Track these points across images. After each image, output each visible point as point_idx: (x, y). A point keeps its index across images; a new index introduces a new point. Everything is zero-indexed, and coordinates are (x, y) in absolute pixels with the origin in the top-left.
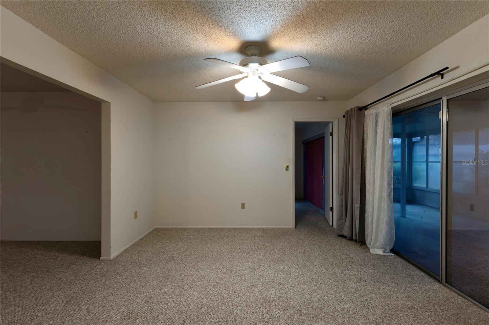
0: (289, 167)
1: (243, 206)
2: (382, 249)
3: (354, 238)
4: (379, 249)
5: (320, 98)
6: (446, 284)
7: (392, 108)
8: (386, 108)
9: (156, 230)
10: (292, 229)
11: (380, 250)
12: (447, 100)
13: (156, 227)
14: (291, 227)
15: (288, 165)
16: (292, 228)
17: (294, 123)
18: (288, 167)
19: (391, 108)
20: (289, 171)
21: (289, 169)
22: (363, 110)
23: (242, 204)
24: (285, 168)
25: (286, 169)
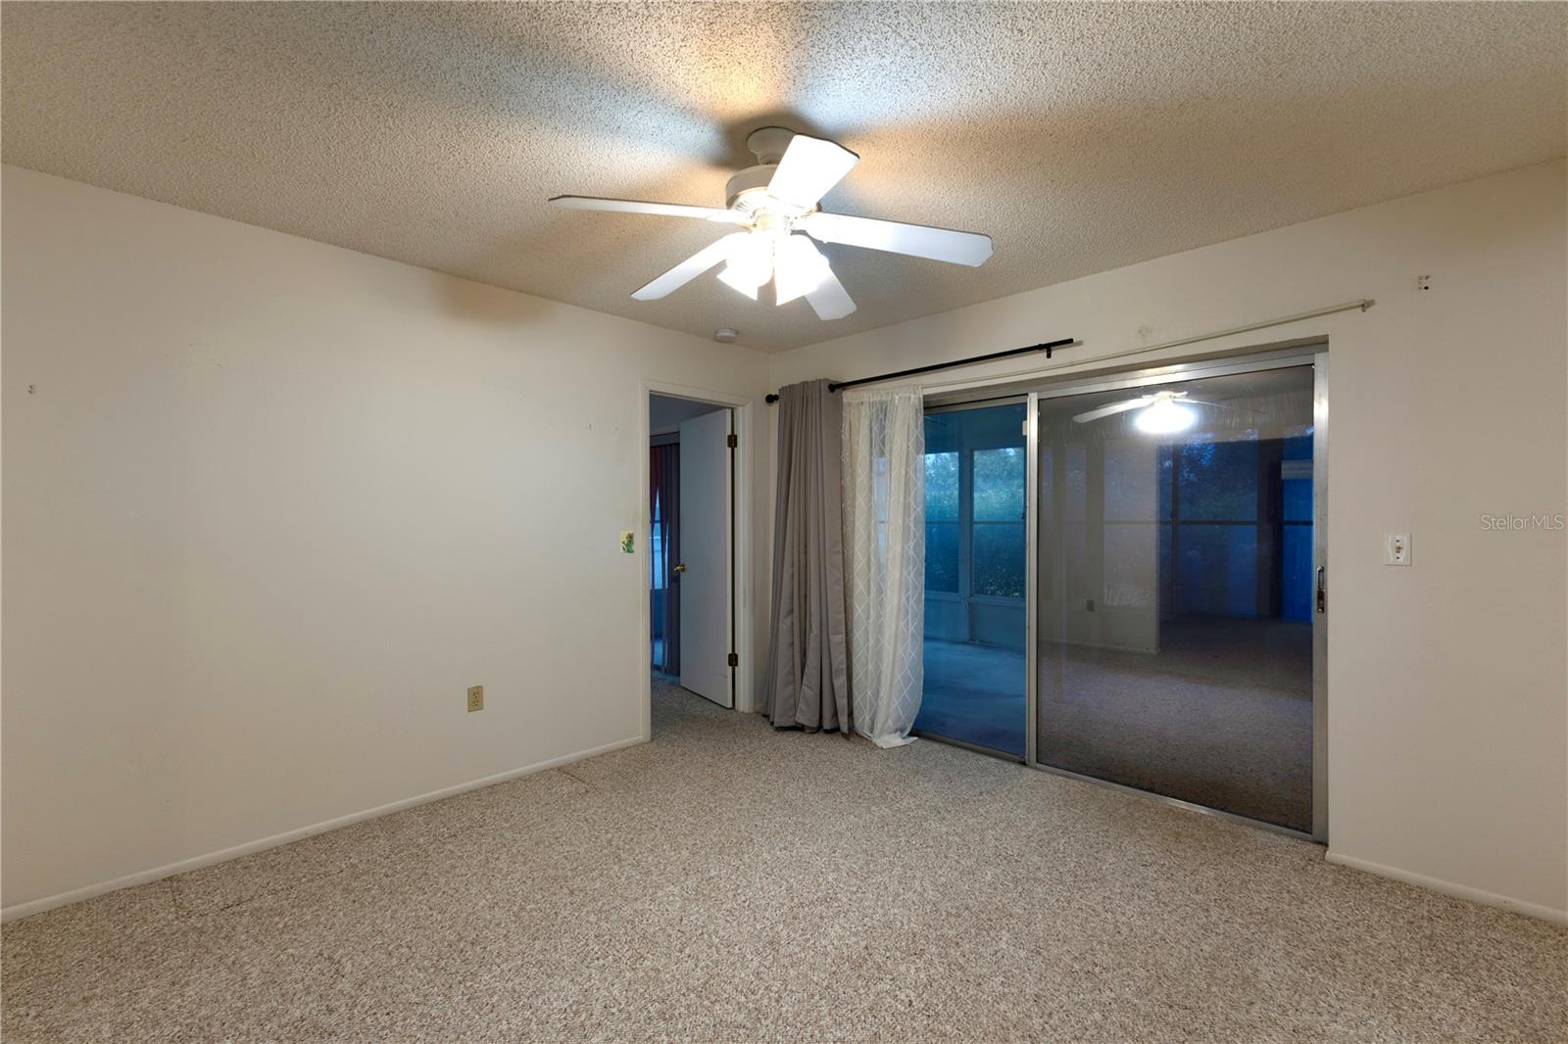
0: (635, 538)
1: (475, 699)
2: (895, 732)
3: (827, 725)
4: (891, 733)
5: (728, 334)
6: (1039, 765)
7: (925, 397)
8: (913, 396)
10: (643, 743)
11: (893, 735)
12: (1039, 400)
14: (641, 737)
15: (631, 532)
16: (645, 741)
17: (648, 396)
18: (630, 537)
19: (921, 396)
20: (632, 552)
21: (634, 547)
22: (837, 391)
23: (469, 690)
24: (623, 543)
25: (627, 545)
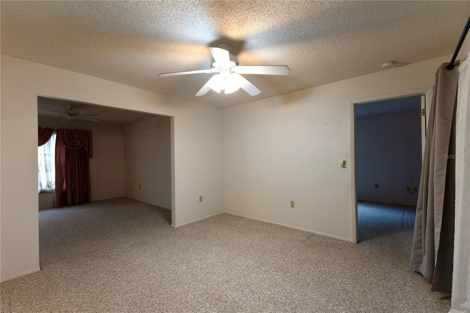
0: (346, 163)
1: (293, 204)
5: (384, 65)
9: (224, 214)
10: (353, 243)
13: (224, 211)
14: (351, 240)
17: (353, 106)
20: (346, 168)
23: (291, 201)
24: (341, 164)
25: (343, 165)
